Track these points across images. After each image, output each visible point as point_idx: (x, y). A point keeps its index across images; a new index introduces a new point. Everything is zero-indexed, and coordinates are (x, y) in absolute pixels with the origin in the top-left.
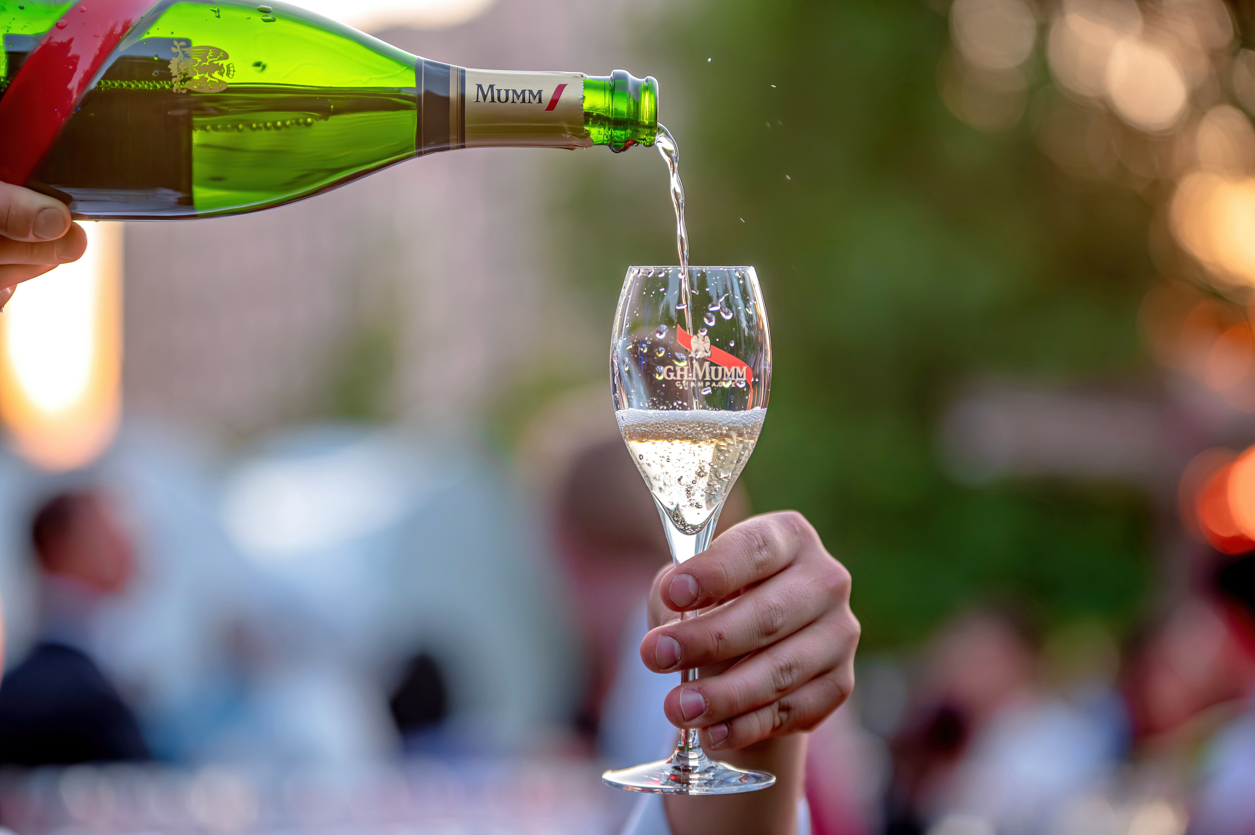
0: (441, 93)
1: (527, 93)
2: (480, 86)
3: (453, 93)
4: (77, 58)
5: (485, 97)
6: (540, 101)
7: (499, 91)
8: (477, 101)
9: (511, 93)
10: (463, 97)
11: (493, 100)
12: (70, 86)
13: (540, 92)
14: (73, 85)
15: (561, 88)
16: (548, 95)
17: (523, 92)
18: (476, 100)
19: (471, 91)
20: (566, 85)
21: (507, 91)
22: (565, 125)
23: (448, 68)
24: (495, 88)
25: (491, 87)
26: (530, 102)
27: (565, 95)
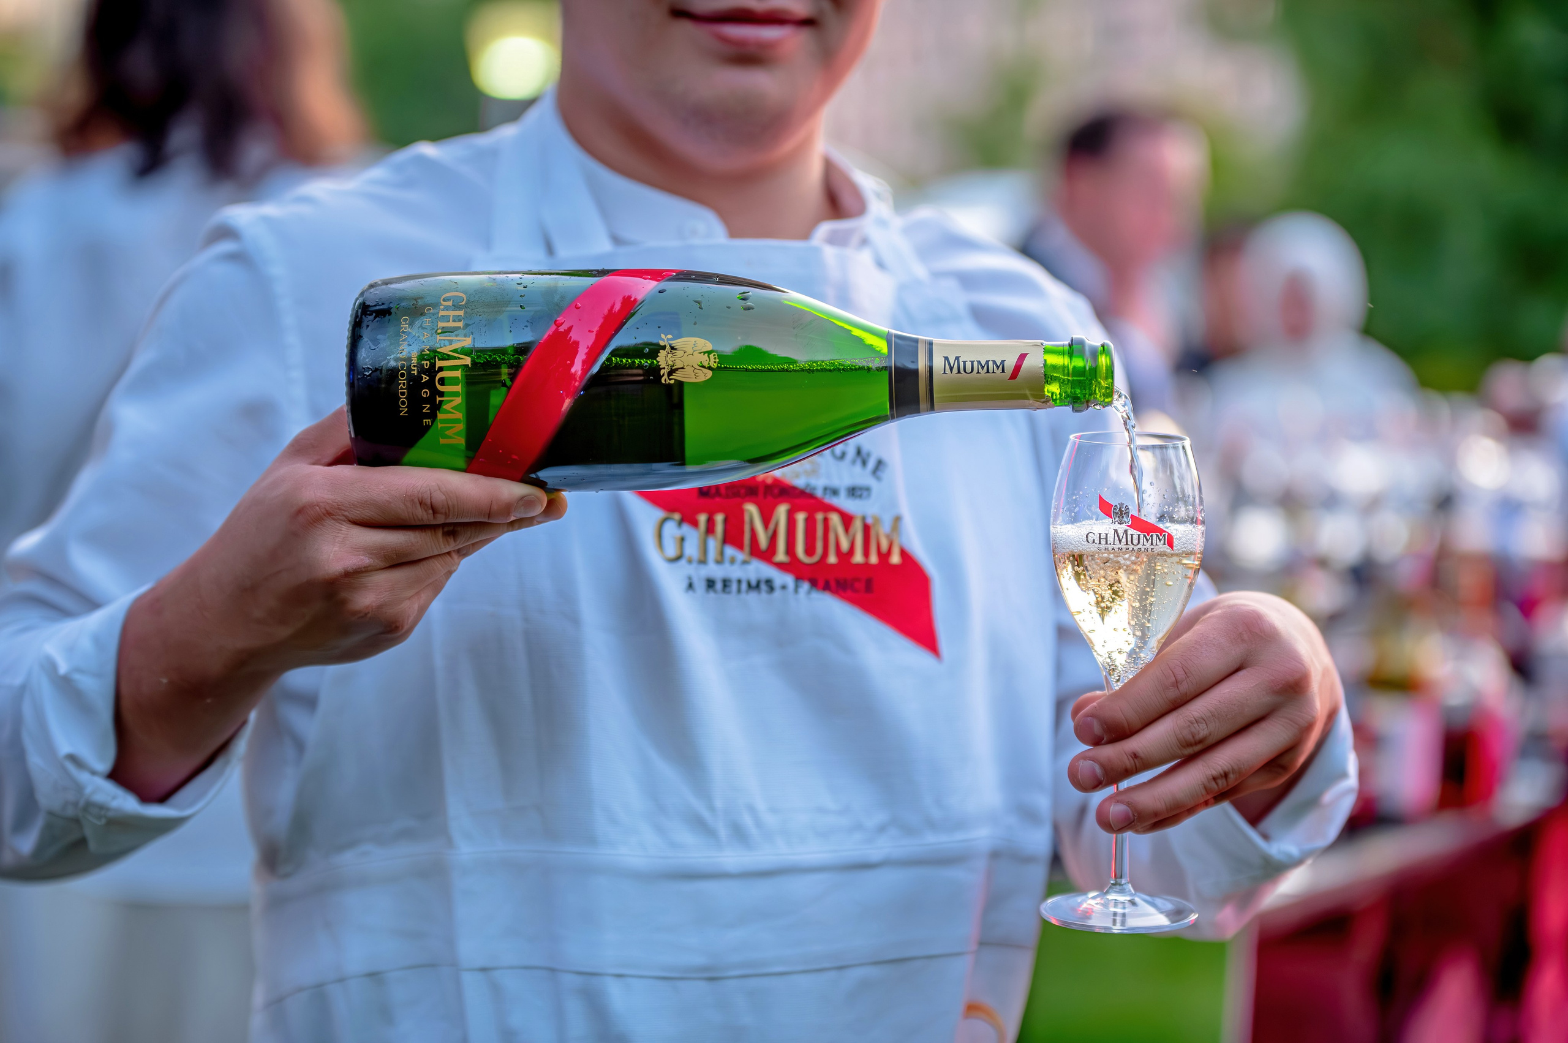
0: (911, 366)
1: (991, 364)
2: (946, 358)
3: (921, 365)
4: (577, 343)
5: (951, 369)
6: (1003, 371)
7: (964, 362)
8: (945, 373)
9: (975, 364)
10: (931, 369)
11: (959, 372)
12: (573, 370)
13: (1003, 362)
14: (577, 368)
15: (1023, 357)
16: (1011, 363)
17: (987, 362)
18: (943, 372)
19: (938, 363)
20: (1027, 354)
21: (972, 362)
22: (1028, 392)
23: (916, 341)
24: (961, 360)
25: (957, 358)
26: (993, 372)
27: (1026, 363)
